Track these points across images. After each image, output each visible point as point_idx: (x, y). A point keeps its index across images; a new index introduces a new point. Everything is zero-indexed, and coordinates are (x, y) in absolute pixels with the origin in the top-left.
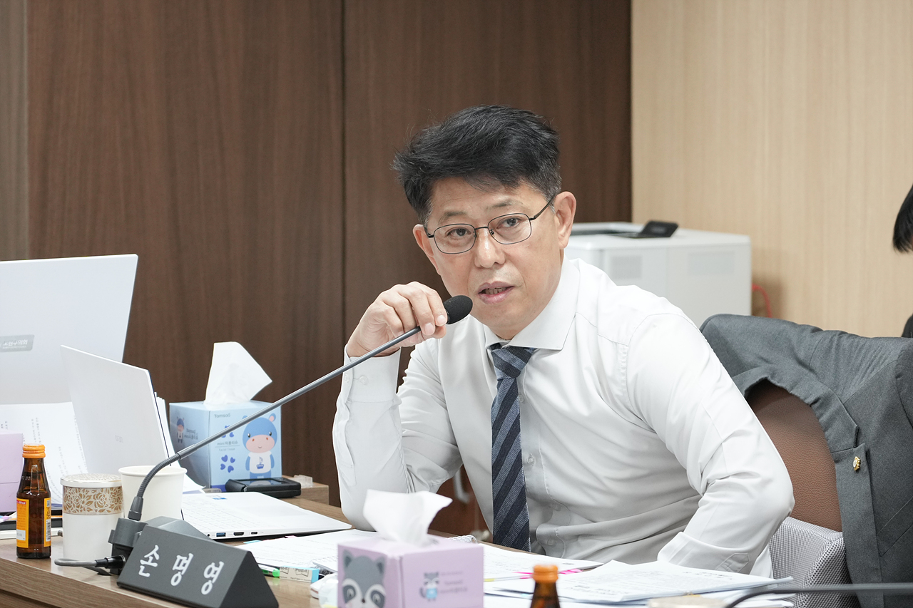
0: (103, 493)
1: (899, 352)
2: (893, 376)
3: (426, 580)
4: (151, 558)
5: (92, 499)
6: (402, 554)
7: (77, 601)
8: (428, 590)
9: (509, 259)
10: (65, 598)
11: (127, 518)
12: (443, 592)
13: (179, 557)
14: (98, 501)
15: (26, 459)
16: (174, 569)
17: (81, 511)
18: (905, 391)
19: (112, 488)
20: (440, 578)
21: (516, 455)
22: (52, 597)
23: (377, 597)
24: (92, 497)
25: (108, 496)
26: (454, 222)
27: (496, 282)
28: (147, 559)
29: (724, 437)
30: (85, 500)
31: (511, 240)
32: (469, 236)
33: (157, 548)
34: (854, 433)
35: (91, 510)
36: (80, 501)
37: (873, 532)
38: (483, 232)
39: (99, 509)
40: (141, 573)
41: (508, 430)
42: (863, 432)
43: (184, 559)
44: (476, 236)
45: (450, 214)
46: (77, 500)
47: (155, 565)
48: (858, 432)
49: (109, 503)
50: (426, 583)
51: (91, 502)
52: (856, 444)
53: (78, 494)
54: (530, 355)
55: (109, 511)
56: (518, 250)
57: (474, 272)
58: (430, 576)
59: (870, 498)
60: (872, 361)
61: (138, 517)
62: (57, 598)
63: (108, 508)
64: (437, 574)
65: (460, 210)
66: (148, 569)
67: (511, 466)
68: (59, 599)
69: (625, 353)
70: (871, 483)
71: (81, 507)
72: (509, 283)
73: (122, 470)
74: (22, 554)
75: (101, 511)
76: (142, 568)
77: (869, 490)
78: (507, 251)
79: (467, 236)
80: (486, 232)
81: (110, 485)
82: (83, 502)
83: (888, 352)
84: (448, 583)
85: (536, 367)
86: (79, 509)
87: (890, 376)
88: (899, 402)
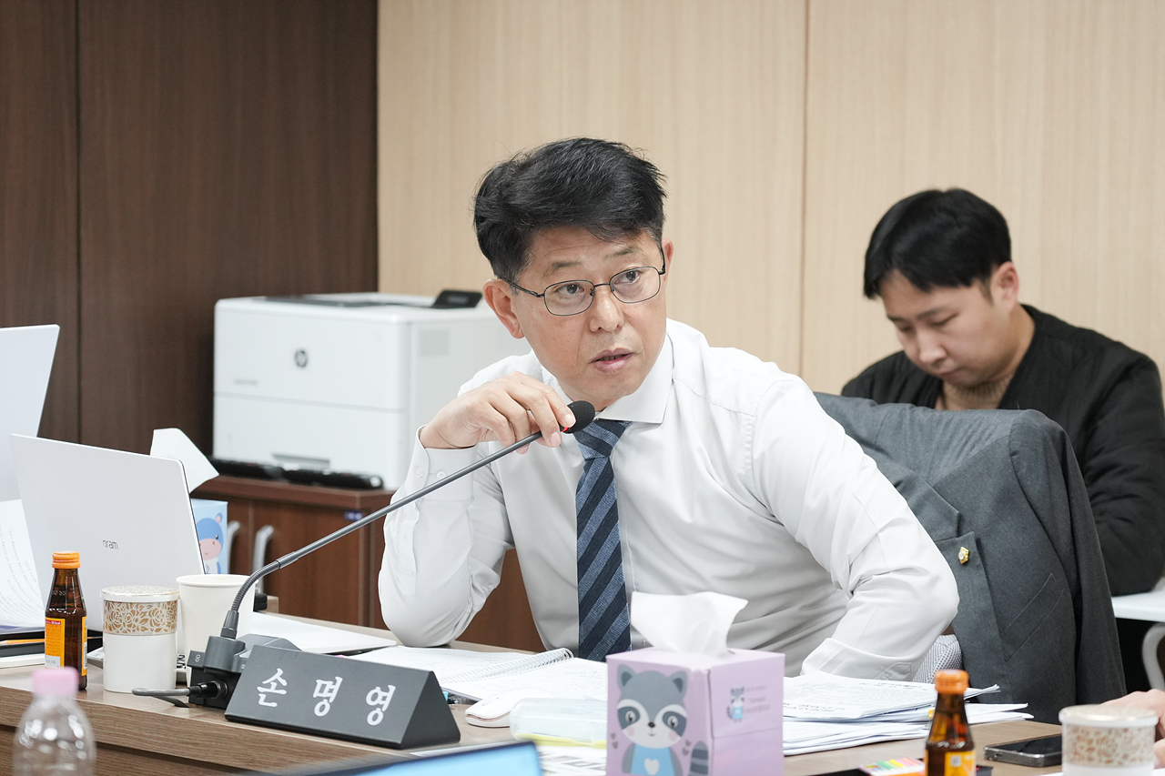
0: (160, 609)
1: (1010, 426)
2: (1007, 454)
3: (733, 697)
4: (274, 685)
5: (147, 617)
6: (708, 667)
8: (734, 709)
9: (628, 320)
10: (142, 736)
11: (219, 636)
12: (748, 711)
13: (320, 682)
14: (154, 618)
15: (57, 571)
16: (315, 696)
17: (134, 631)
18: (1024, 471)
19: (169, 602)
20: (746, 695)
22: (118, 736)
23: (675, 720)
24: (147, 614)
25: (165, 612)
26: (567, 277)
27: (617, 349)
28: (269, 686)
29: (880, 526)
30: (139, 617)
31: (631, 297)
32: (582, 294)
33: (280, 672)
34: (955, 520)
35: (146, 629)
36: (132, 619)
37: (995, 633)
38: (601, 290)
39: (155, 628)
40: (261, 702)
42: (967, 519)
43: (329, 684)
44: (593, 294)
45: (560, 265)
46: (129, 618)
47: (283, 692)
48: (960, 519)
49: (165, 620)
50: (733, 701)
51: (146, 620)
52: (959, 533)
53: (129, 611)
54: (623, 429)
55: (166, 630)
56: (638, 310)
57: (587, 337)
58: (737, 692)
59: (988, 595)
60: (970, 437)
61: (233, 635)
62: (128, 737)
63: (165, 627)
64: (743, 690)
65: (574, 261)
66: (270, 697)
69: (750, 425)
70: (987, 577)
71: (134, 626)
72: (629, 349)
73: (182, 579)
75: (158, 630)
76: (263, 697)
77: (986, 585)
78: (627, 311)
79: (579, 294)
80: (604, 290)
81: (168, 598)
82: (137, 620)
83: (992, 428)
84: (753, 701)
85: (629, 444)
86: (130, 629)
87: (1002, 453)
88: (1016, 483)
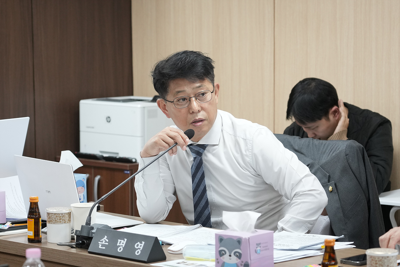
0: (65, 215)
3: (257, 246)
4: (104, 241)
5: (61, 218)
6: (249, 237)
7: (67, 259)
8: (257, 250)
9: (203, 109)
10: (60, 258)
11: (85, 225)
12: (262, 250)
13: (119, 240)
14: (63, 218)
15: (31, 203)
16: (118, 245)
17: (57, 223)
19: (68, 213)
20: (261, 245)
21: (204, 187)
22: (53, 258)
23: (238, 254)
25: (67, 216)
26: (181, 95)
27: (199, 118)
28: (102, 242)
30: (59, 218)
31: (203, 101)
32: (187, 101)
35: (61, 222)
37: (341, 215)
38: (192, 99)
39: (64, 221)
40: (100, 247)
41: (200, 177)
43: (122, 241)
44: (190, 101)
45: (179, 92)
46: (55, 218)
47: (107, 244)
49: (67, 219)
50: (257, 248)
53: (55, 216)
54: (206, 147)
55: (67, 222)
56: (205, 105)
57: (189, 115)
58: (258, 245)
61: (89, 224)
63: (67, 221)
65: (183, 90)
66: (103, 245)
67: (202, 191)
68: (56, 259)
69: (251, 144)
70: (339, 196)
71: (57, 221)
72: (204, 118)
73: (72, 205)
74: (30, 240)
75: (65, 222)
76: (100, 245)
77: (338, 199)
78: (202, 106)
80: (193, 99)
81: (68, 212)
82: (58, 219)
84: (263, 247)
85: (209, 152)
86: (56, 222)
